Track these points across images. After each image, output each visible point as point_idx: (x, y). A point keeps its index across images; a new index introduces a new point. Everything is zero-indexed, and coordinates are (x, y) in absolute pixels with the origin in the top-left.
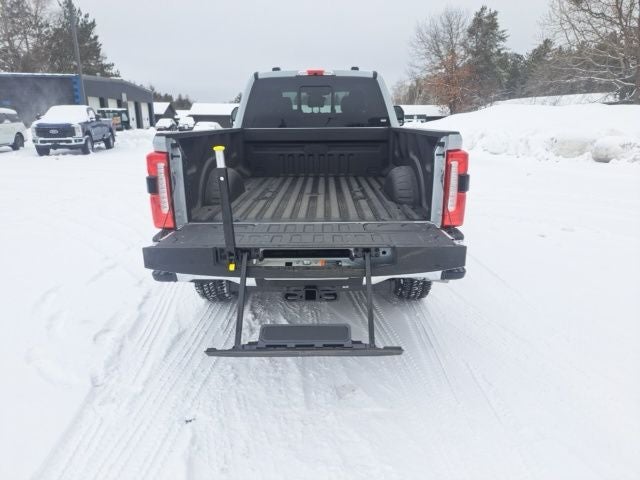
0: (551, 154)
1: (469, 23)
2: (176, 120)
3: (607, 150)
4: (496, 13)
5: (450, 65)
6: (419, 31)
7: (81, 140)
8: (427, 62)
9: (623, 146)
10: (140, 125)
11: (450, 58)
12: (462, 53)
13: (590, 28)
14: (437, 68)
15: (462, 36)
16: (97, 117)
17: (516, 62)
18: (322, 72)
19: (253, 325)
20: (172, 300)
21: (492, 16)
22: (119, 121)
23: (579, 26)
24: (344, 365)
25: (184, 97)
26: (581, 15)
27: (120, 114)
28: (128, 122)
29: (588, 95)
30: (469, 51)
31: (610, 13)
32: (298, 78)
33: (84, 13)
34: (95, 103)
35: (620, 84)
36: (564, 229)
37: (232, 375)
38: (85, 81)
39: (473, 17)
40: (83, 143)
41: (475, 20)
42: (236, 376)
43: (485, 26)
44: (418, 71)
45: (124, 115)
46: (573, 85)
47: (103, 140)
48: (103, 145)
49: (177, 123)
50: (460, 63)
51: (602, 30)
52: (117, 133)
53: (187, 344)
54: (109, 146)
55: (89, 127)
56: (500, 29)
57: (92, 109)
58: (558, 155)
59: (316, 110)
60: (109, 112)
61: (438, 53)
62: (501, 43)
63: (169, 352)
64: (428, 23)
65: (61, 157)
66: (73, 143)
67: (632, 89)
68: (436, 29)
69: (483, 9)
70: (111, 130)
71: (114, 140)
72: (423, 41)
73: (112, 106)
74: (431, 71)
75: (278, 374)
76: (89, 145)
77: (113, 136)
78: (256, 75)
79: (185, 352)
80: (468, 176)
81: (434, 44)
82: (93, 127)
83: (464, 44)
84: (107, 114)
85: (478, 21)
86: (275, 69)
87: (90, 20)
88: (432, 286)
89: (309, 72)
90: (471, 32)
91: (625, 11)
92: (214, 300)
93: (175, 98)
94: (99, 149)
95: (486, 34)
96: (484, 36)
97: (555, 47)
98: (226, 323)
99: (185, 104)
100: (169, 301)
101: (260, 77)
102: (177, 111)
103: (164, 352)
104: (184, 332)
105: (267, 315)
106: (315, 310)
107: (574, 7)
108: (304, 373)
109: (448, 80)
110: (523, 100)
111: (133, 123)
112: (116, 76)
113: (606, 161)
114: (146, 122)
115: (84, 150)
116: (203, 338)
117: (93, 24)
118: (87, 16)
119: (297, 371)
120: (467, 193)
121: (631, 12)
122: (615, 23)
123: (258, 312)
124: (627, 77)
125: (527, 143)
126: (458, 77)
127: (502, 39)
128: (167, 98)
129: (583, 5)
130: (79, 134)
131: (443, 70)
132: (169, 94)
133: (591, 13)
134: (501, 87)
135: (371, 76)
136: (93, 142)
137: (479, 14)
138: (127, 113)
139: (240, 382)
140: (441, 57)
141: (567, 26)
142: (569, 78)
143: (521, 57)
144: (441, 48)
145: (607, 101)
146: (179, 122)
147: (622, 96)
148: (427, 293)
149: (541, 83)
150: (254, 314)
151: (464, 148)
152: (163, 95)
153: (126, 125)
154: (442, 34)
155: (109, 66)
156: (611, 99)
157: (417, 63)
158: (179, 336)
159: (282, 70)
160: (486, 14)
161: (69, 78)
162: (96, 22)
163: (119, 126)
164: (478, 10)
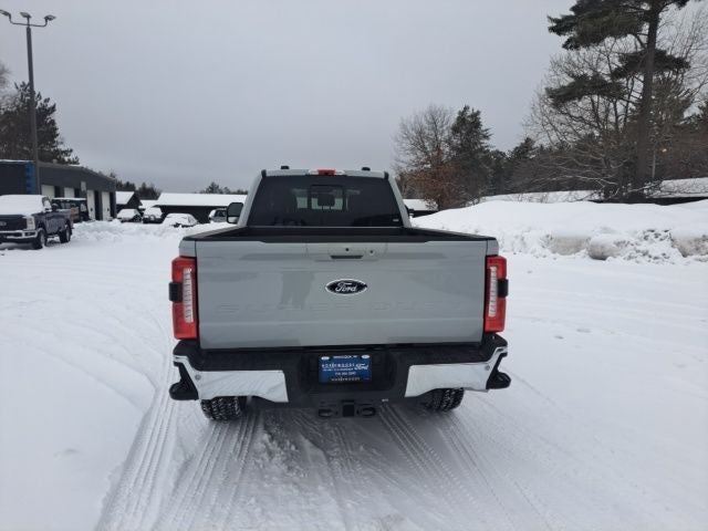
0: (547, 252)
1: (453, 121)
2: (141, 211)
3: (602, 247)
4: (478, 113)
5: (436, 160)
6: (404, 126)
7: (33, 234)
8: (413, 157)
9: (618, 244)
10: (99, 217)
11: (435, 153)
12: (447, 149)
13: (570, 129)
14: (423, 163)
15: (446, 134)
16: (54, 208)
17: (499, 159)
18: (333, 172)
19: (271, 448)
20: (170, 420)
21: (475, 115)
22: (77, 212)
23: (560, 128)
24: (384, 492)
25: (148, 186)
26: (562, 118)
27: (78, 204)
28: (87, 213)
29: (574, 193)
30: (453, 148)
31: (588, 116)
32: (308, 177)
33: (44, 97)
34: (49, 192)
35: (604, 183)
36: (579, 330)
37: (259, 510)
38: (41, 168)
39: (457, 115)
40: (35, 236)
41: (458, 118)
42: (263, 511)
43: (469, 125)
44: (404, 166)
45: (82, 206)
46: (558, 182)
47: (57, 233)
48: (57, 238)
49: (142, 214)
50: (444, 158)
51: (582, 132)
52: (75, 225)
53: (196, 473)
54: (64, 239)
55: (43, 219)
56: (483, 128)
57: (48, 199)
58: (554, 252)
59: (326, 208)
60: (65, 201)
61: (423, 148)
62: (486, 141)
63: (177, 484)
64: (413, 120)
65: (6, 251)
66: (24, 237)
67: (615, 188)
68: (421, 126)
69: (466, 108)
70: (68, 222)
71: (71, 233)
72: (408, 138)
73: (69, 196)
74: (416, 165)
75: (312, 506)
76: (42, 238)
77: (70, 229)
78: (264, 173)
79: (196, 484)
80: (507, 281)
81: (419, 140)
82: (49, 218)
83: (449, 141)
84: (63, 205)
85: (462, 119)
86: (283, 168)
87: (50, 105)
88: (465, 396)
89: (320, 172)
90: (455, 130)
91: (602, 116)
92: (221, 419)
93: (138, 187)
94: (53, 243)
95: (470, 132)
96: (467, 134)
97: (536, 145)
98: (239, 446)
99: (151, 194)
100: (166, 422)
101: (268, 175)
102: (142, 201)
103: (172, 485)
104: (192, 458)
105: (284, 435)
106: (338, 427)
107: (554, 111)
108: (341, 504)
109: (434, 176)
110: (510, 196)
111: (92, 214)
112: (75, 163)
113: (603, 258)
114: (106, 213)
115: (35, 244)
116: (215, 466)
117: (53, 109)
118: (47, 100)
119: (333, 500)
120: (507, 298)
121: (607, 116)
122: (593, 126)
123: (273, 431)
124: (610, 176)
125: (523, 239)
126: (445, 173)
127: (486, 137)
128: (129, 187)
129: (563, 109)
130: (31, 226)
131: (429, 166)
132: (131, 182)
133: (571, 116)
134: (487, 183)
135: (383, 176)
136: (47, 236)
137: (462, 114)
138: (85, 203)
139: (268, 518)
140: (427, 153)
141: (549, 128)
142: (555, 176)
143: (503, 154)
144: (426, 144)
145: (593, 198)
146: (145, 213)
147: (606, 195)
148: (459, 403)
149: (527, 180)
150: (270, 433)
151: (501, 254)
152: (124, 182)
153: (84, 217)
154: (427, 131)
155: (66, 153)
156: (596, 197)
157: (402, 158)
158: (186, 465)
159: (291, 168)
160: (469, 113)
161: (23, 165)
162: (57, 107)
163: (77, 217)
164: (462, 109)
